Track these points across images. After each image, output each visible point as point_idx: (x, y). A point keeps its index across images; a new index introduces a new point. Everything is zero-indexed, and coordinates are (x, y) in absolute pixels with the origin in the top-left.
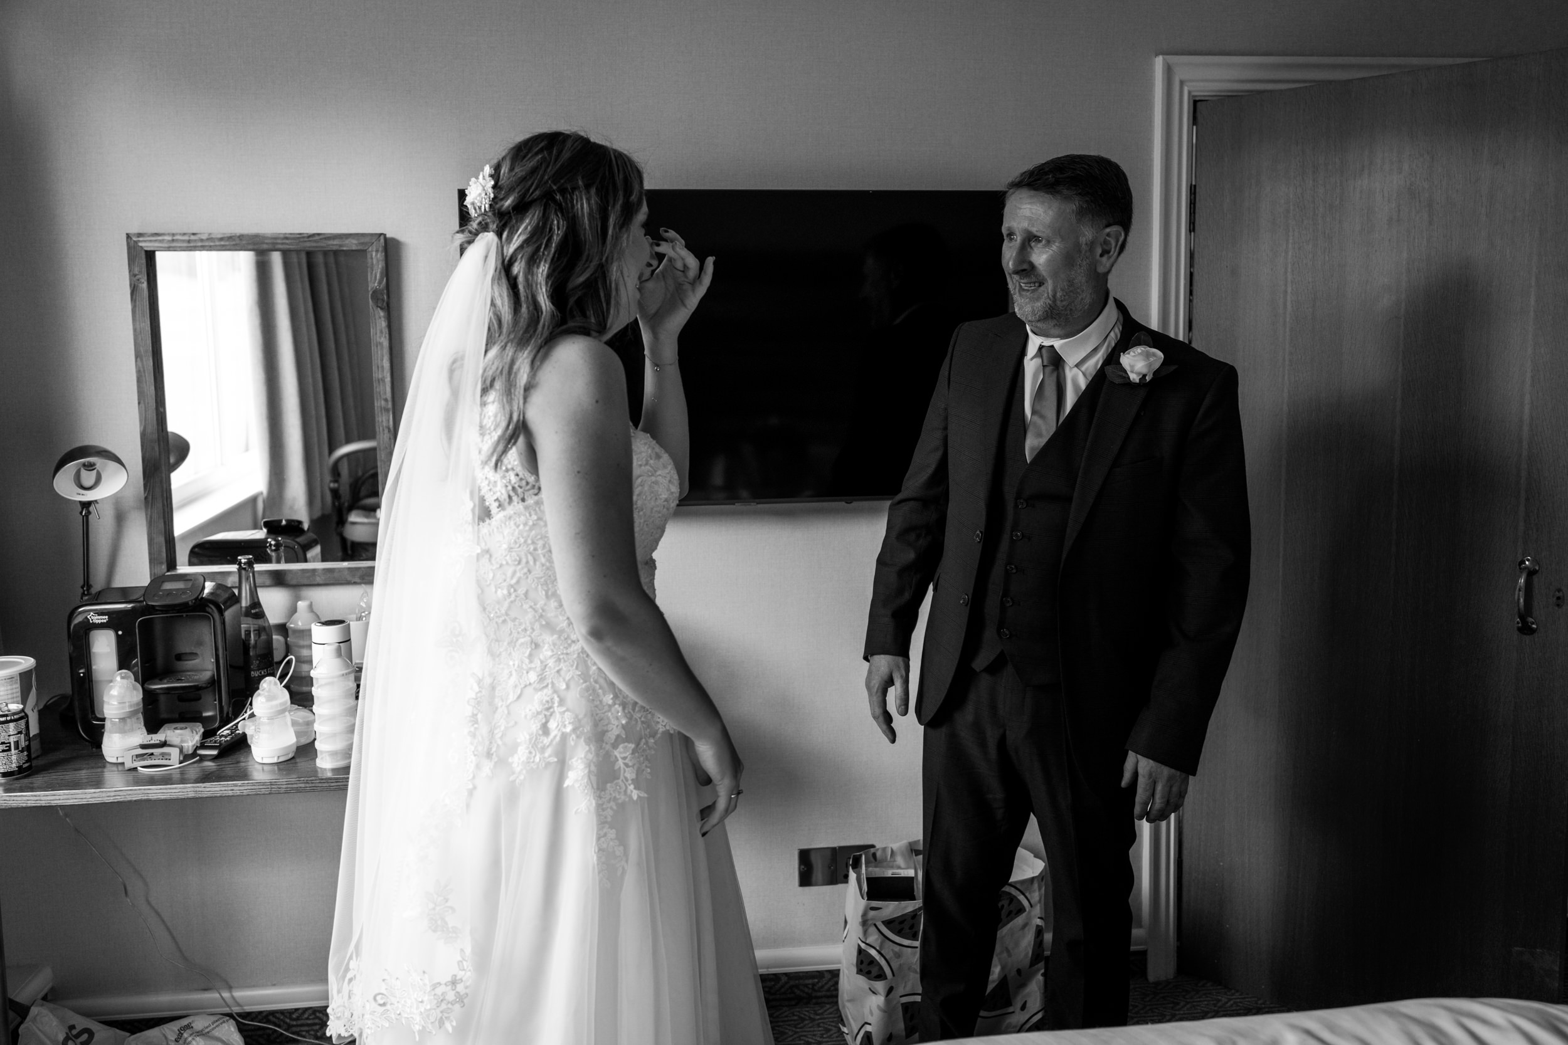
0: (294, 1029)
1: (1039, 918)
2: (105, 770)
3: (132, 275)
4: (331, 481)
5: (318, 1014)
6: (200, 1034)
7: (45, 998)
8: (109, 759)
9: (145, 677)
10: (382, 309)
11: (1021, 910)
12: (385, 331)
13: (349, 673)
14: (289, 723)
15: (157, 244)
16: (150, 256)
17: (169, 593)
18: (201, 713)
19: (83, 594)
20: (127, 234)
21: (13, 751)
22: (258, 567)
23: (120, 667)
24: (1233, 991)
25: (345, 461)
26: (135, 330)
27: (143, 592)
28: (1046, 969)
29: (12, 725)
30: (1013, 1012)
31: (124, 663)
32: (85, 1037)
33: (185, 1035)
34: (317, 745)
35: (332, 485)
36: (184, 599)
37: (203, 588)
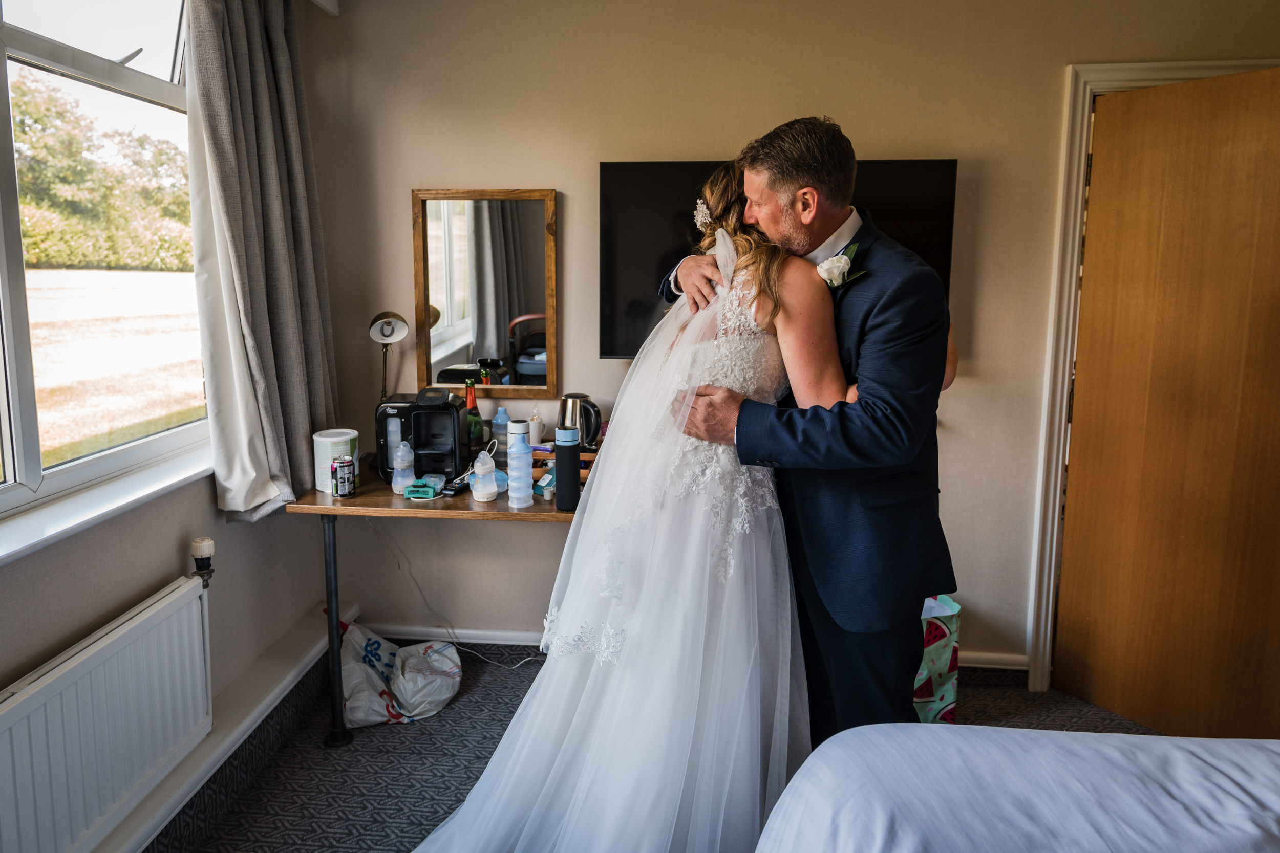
0: (487, 655)
1: (956, 642)
2: (393, 498)
3: (414, 214)
4: (510, 338)
5: (500, 649)
6: (437, 652)
7: (355, 621)
8: (395, 492)
9: (415, 447)
10: (552, 235)
11: (943, 635)
12: (554, 248)
13: (530, 452)
14: (494, 479)
15: (428, 196)
16: (424, 202)
17: (430, 398)
18: (444, 469)
19: (382, 397)
20: (412, 190)
21: (346, 483)
22: (477, 386)
23: (403, 440)
24: (1092, 705)
25: (518, 326)
26: (414, 245)
27: (415, 397)
28: (959, 675)
29: (346, 468)
30: (934, 701)
31: (404, 438)
32: (376, 646)
33: (429, 652)
34: (510, 493)
35: (511, 340)
36: (438, 403)
37: (448, 397)
